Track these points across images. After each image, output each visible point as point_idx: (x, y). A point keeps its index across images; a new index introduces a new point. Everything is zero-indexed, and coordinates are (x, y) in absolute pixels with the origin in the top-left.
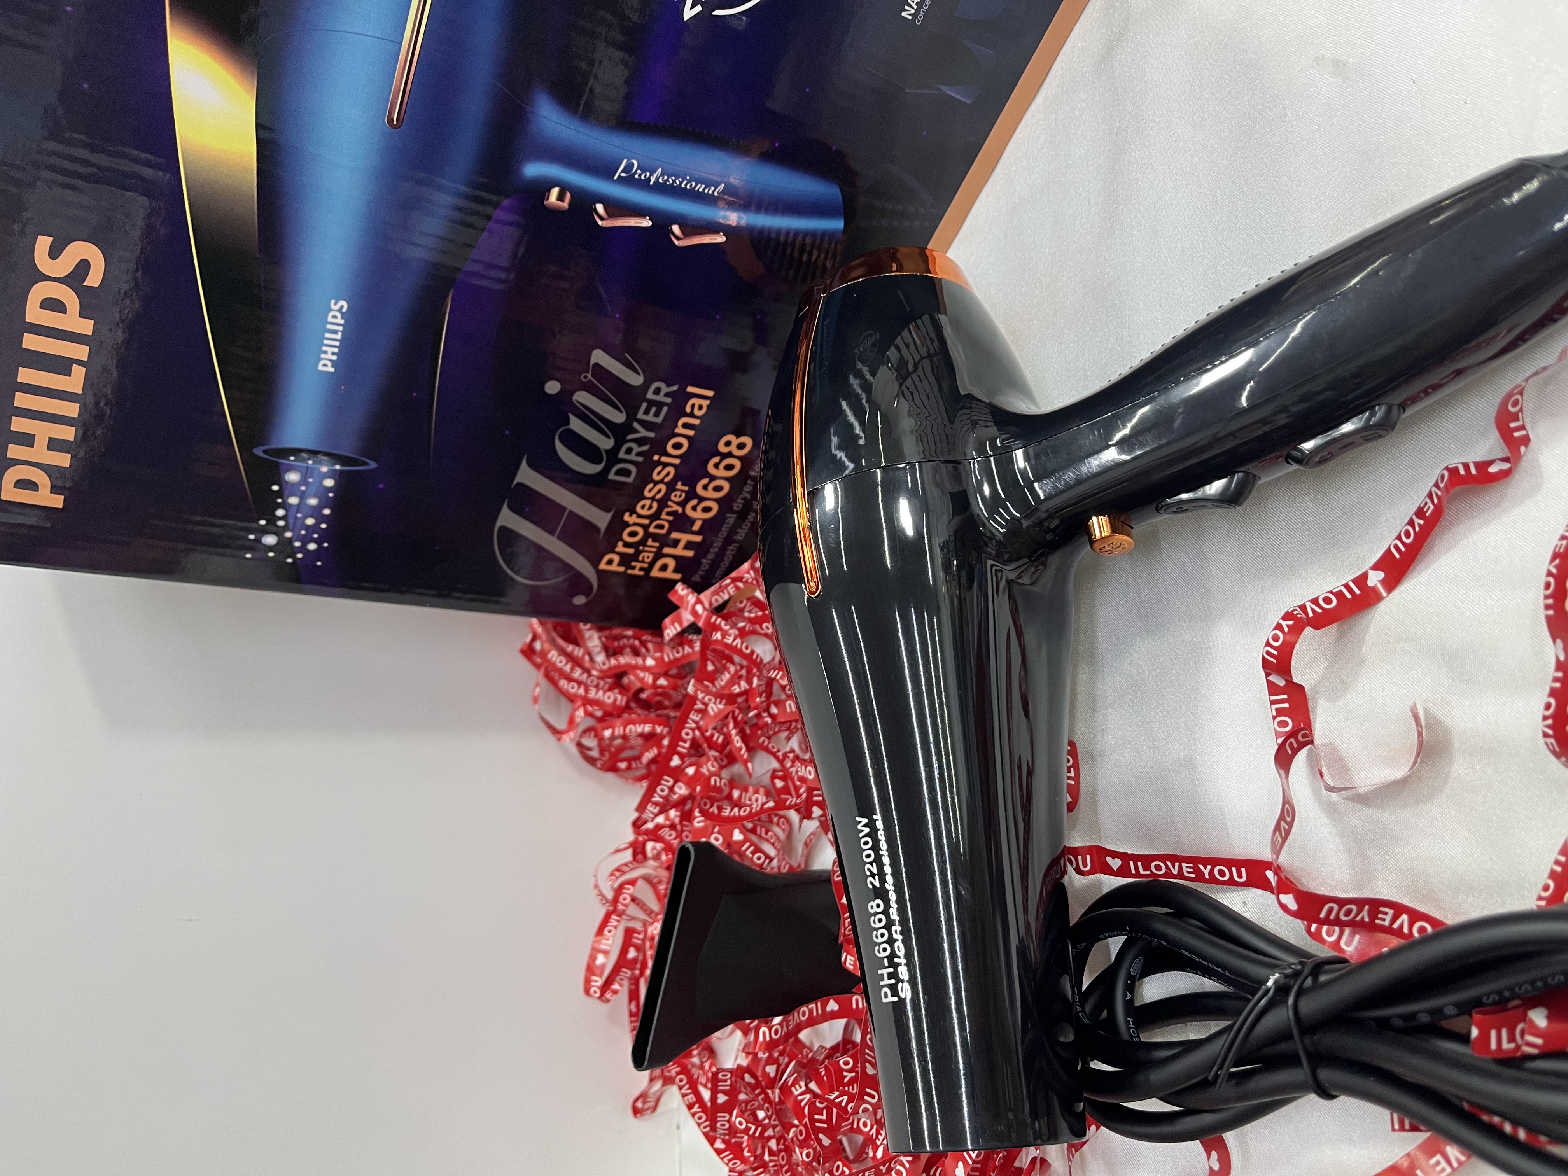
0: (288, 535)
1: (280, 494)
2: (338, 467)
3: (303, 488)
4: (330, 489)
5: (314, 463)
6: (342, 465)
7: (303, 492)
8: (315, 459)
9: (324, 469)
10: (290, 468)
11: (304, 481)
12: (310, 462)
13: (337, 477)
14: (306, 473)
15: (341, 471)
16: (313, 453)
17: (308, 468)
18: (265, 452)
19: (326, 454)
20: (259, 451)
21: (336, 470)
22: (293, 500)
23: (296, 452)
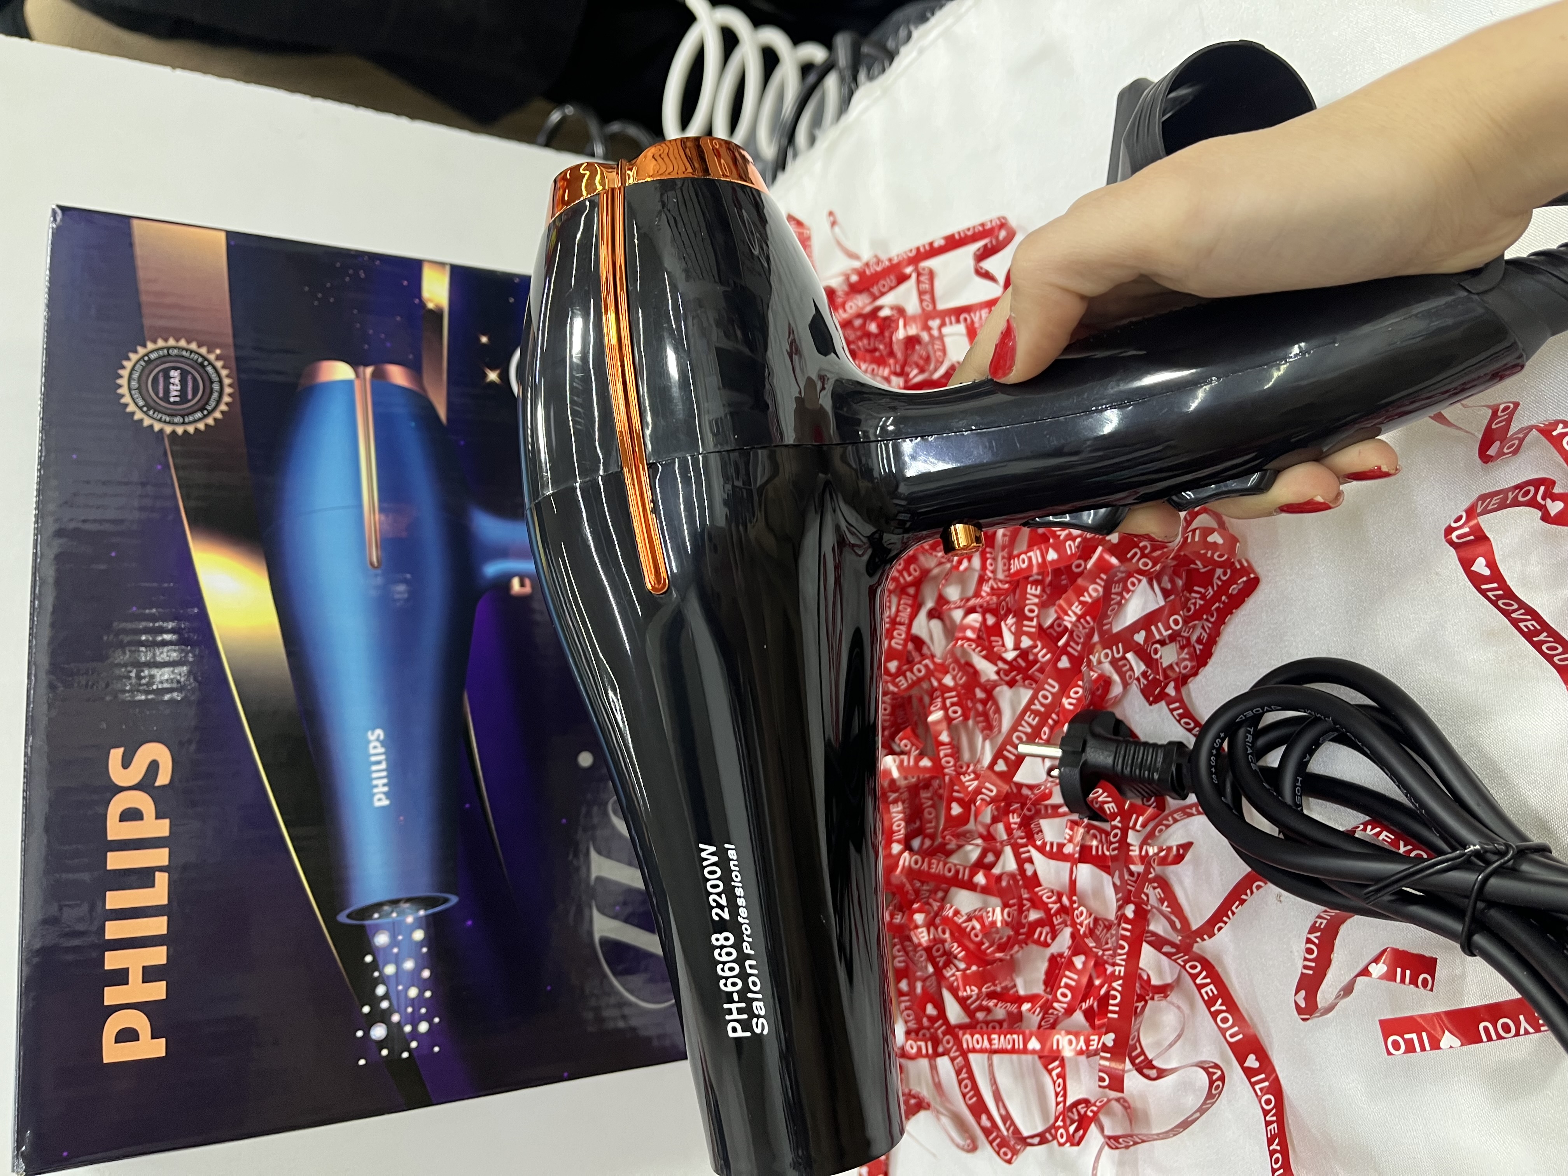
0: (396, 1018)
1: (375, 966)
2: (422, 913)
3: (395, 950)
4: (421, 944)
5: (399, 914)
6: (426, 909)
7: (397, 955)
8: (398, 909)
9: (410, 920)
10: (377, 929)
11: (394, 942)
12: (394, 915)
13: (424, 926)
14: (394, 930)
15: (427, 917)
16: (395, 902)
17: (394, 923)
18: (349, 916)
19: (408, 900)
20: (342, 918)
21: (421, 918)
22: (390, 970)
23: (377, 907)
